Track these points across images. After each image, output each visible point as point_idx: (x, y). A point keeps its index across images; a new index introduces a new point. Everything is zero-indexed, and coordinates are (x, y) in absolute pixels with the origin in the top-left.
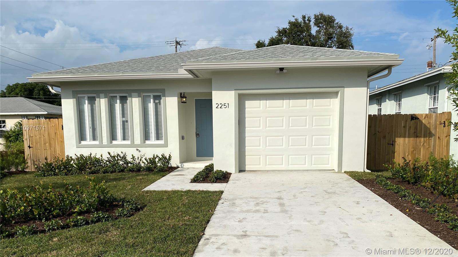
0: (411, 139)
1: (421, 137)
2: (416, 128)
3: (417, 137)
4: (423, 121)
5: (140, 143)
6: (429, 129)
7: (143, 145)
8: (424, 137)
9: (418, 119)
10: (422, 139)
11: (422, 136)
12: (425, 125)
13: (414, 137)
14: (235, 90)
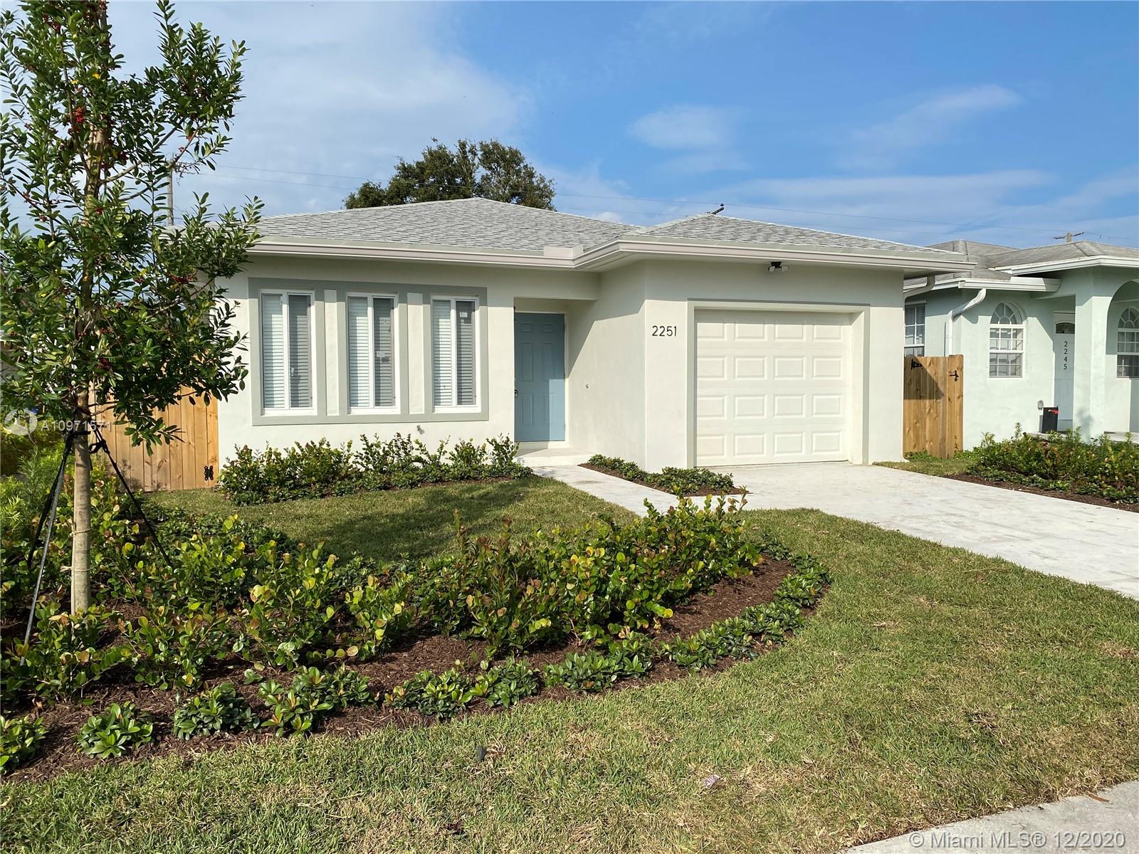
0: (913, 401)
1: (925, 398)
2: (918, 382)
3: (920, 398)
4: (928, 371)
5: (423, 412)
6: (937, 384)
7: (430, 417)
8: (930, 398)
9: (921, 365)
10: (927, 402)
11: (928, 395)
12: (931, 377)
13: (917, 399)
14: (689, 299)
